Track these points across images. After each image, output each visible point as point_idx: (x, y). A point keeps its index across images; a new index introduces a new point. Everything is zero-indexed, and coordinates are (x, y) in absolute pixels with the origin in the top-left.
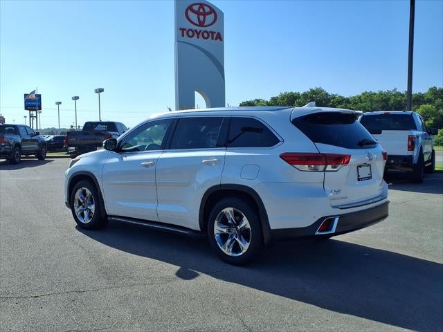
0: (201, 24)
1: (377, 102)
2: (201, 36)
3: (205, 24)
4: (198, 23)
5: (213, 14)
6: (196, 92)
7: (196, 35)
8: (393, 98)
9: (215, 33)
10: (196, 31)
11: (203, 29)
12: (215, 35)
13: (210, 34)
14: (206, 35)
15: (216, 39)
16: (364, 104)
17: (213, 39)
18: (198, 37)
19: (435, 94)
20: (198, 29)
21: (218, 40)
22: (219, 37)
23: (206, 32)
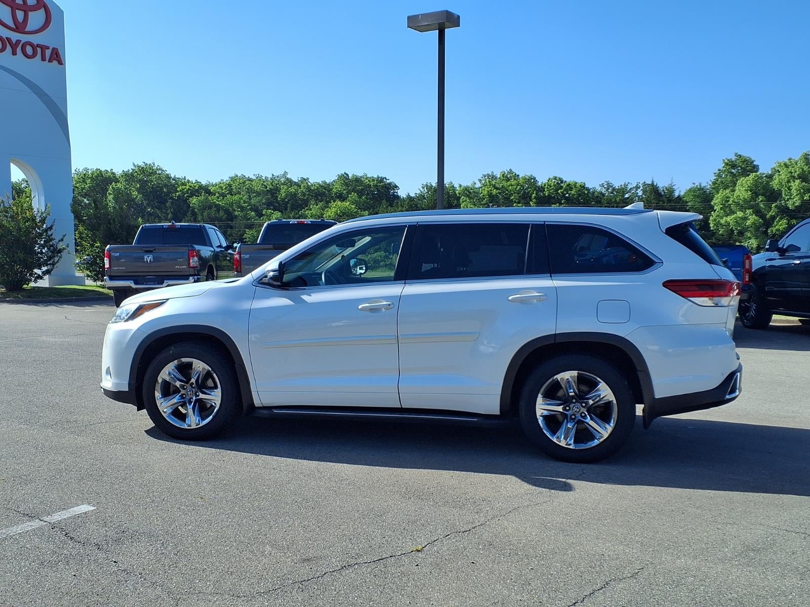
0: (19, 27)
1: (258, 194)
2: (19, 50)
3: (27, 30)
4: (13, 26)
5: (42, 12)
6: (11, 164)
7: (9, 48)
8: (283, 189)
9: (48, 48)
10: (9, 39)
11: (24, 38)
12: (48, 53)
13: (39, 50)
14: (29, 50)
15: (50, 61)
16: (236, 198)
17: (43, 59)
18: (14, 53)
19: (347, 185)
20: (15, 36)
21: (55, 63)
22: (57, 57)
23: (31, 44)
